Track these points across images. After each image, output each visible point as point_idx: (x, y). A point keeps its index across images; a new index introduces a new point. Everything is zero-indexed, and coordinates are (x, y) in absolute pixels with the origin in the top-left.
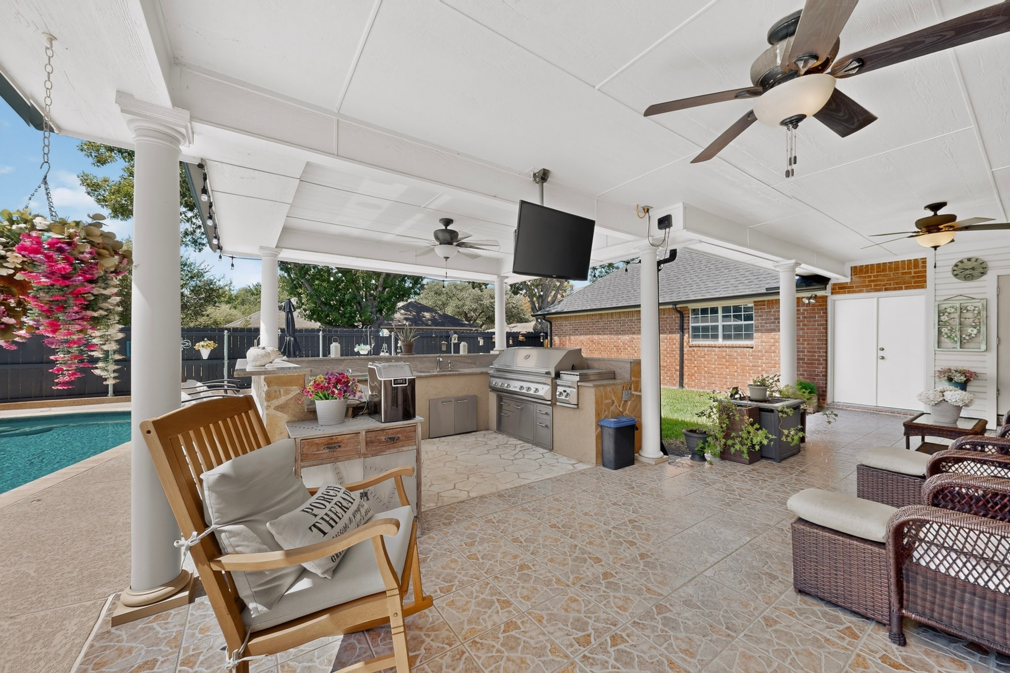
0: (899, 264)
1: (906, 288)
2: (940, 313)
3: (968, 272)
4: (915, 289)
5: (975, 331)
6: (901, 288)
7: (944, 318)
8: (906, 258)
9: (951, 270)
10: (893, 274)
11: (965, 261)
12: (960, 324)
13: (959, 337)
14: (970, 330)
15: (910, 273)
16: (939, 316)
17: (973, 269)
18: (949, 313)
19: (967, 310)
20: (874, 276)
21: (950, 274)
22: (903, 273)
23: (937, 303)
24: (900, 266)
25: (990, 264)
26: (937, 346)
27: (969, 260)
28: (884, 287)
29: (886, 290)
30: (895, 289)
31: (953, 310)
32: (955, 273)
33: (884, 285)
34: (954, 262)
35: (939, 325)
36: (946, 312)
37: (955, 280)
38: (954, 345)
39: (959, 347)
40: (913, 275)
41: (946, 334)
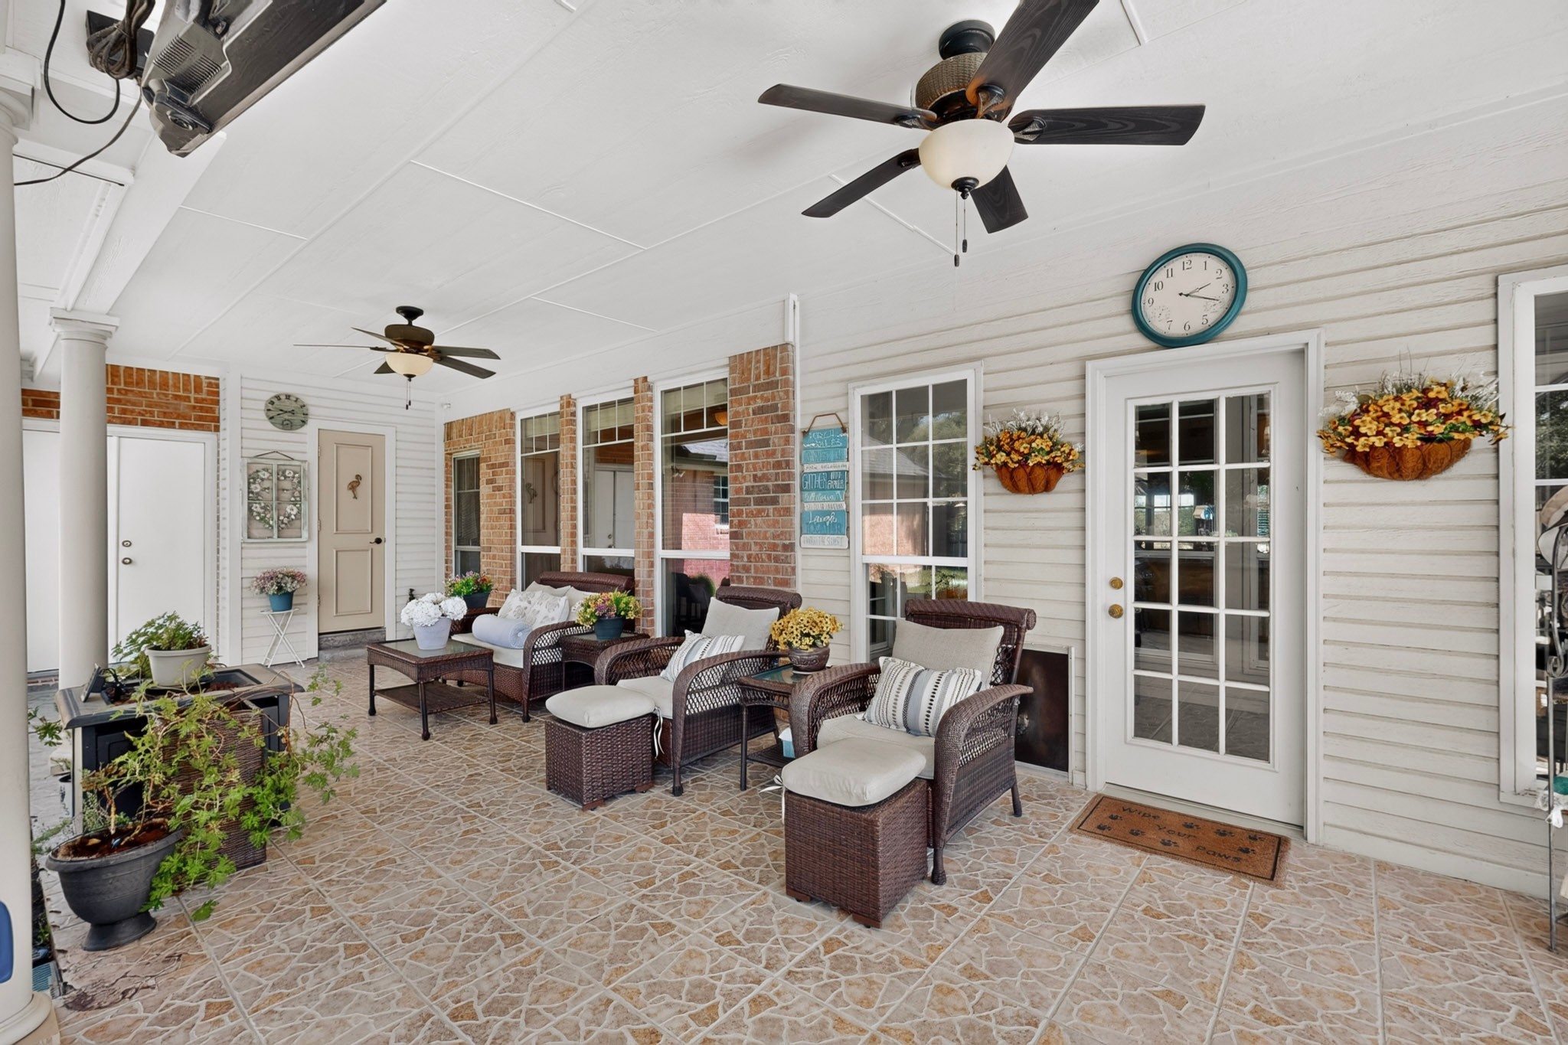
0: (167, 379)
1: (182, 426)
2: (252, 478)
3: (286, 416)
4: (196, 429)
5: (295, 511)
6: (172, 425)
7: (256, 488)
8: (182, 369)
9: (263, 408)
10: (158, 394)
11: (283, 397)
12: (278, 499)
13: (275, 518)
14: (288, 508)
15: (188, 399)
16: (249, 483)
17: (292, 412)
18: (263, 480)
19: (285, 477)
20: (118, 390)
21: (263, 415)
22: (176, 397)
23: (246, 461)
24: (171, 382)
25: (312, 411)
26: (246, 535)
27: (288, 397)
28: (140, 418)
29: (145, 423)
30: (161, 425)
31: (267, 475)
32: (271, 414)
33: (140, 414)
34: (269, 396)
35: (249, 498)
36: (258, 477)
37: (269, 425)
38: (267, 533)
39: (276, 536)
40: (193, 403)
41: (259, 514)
